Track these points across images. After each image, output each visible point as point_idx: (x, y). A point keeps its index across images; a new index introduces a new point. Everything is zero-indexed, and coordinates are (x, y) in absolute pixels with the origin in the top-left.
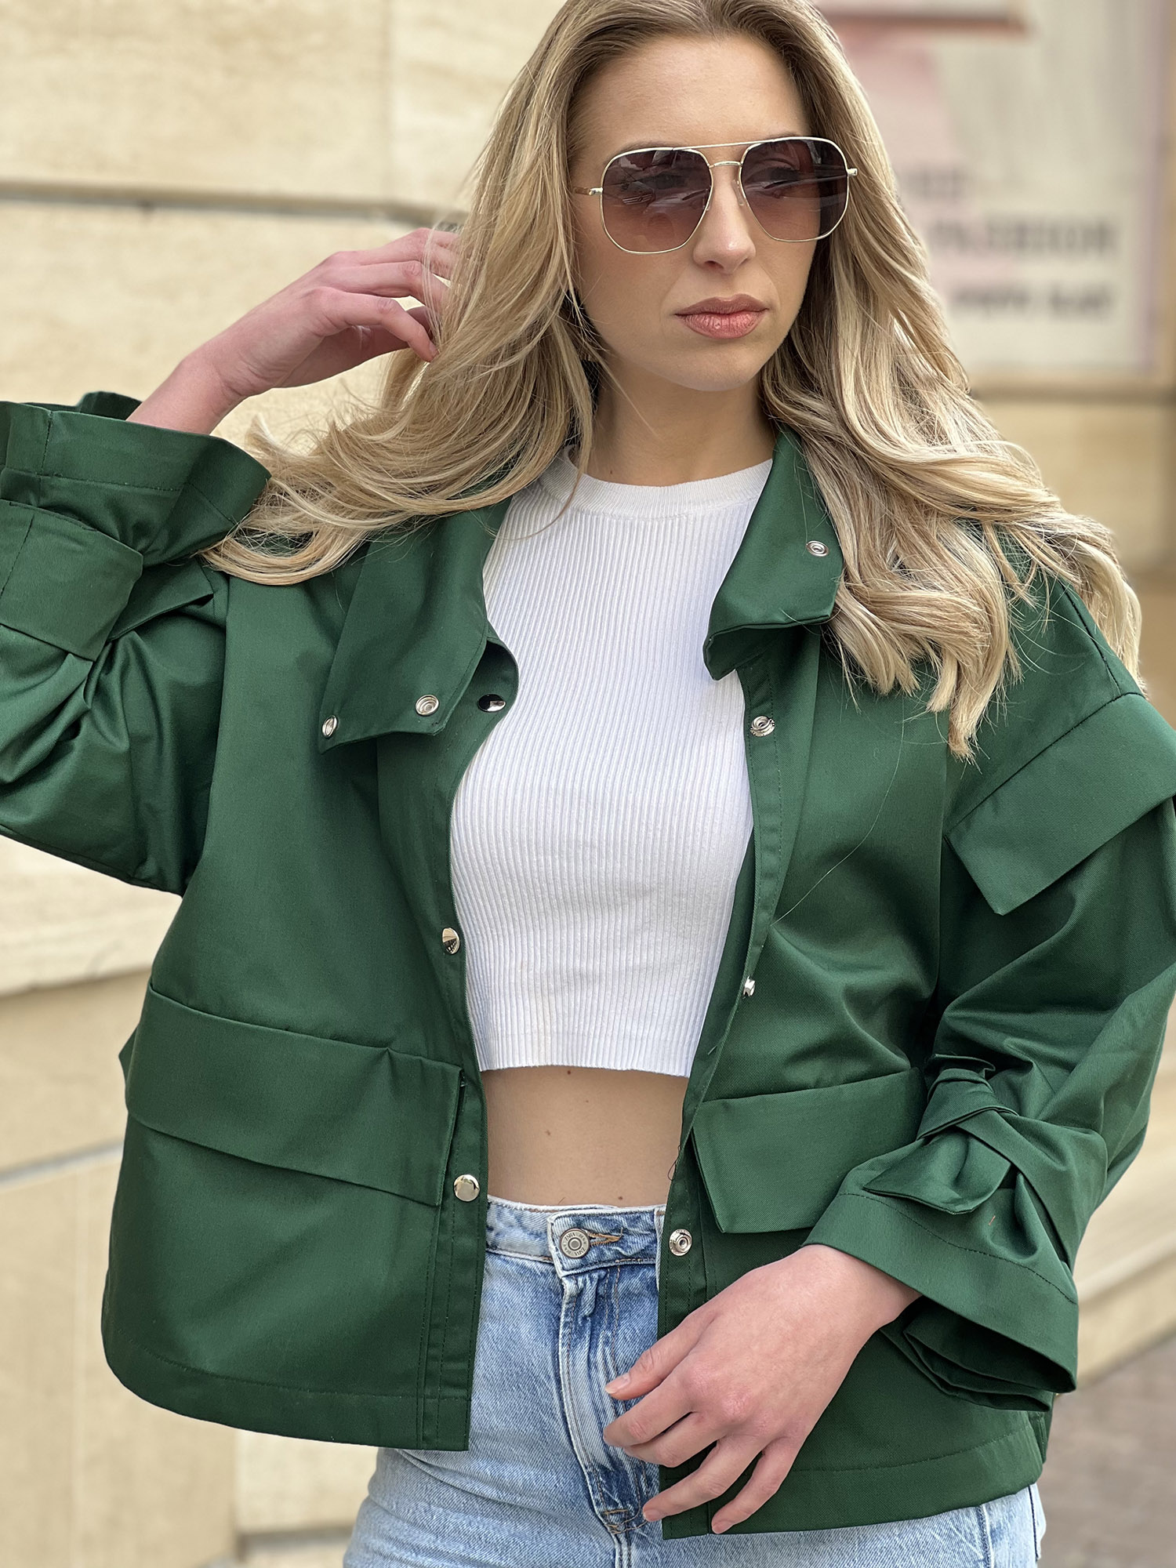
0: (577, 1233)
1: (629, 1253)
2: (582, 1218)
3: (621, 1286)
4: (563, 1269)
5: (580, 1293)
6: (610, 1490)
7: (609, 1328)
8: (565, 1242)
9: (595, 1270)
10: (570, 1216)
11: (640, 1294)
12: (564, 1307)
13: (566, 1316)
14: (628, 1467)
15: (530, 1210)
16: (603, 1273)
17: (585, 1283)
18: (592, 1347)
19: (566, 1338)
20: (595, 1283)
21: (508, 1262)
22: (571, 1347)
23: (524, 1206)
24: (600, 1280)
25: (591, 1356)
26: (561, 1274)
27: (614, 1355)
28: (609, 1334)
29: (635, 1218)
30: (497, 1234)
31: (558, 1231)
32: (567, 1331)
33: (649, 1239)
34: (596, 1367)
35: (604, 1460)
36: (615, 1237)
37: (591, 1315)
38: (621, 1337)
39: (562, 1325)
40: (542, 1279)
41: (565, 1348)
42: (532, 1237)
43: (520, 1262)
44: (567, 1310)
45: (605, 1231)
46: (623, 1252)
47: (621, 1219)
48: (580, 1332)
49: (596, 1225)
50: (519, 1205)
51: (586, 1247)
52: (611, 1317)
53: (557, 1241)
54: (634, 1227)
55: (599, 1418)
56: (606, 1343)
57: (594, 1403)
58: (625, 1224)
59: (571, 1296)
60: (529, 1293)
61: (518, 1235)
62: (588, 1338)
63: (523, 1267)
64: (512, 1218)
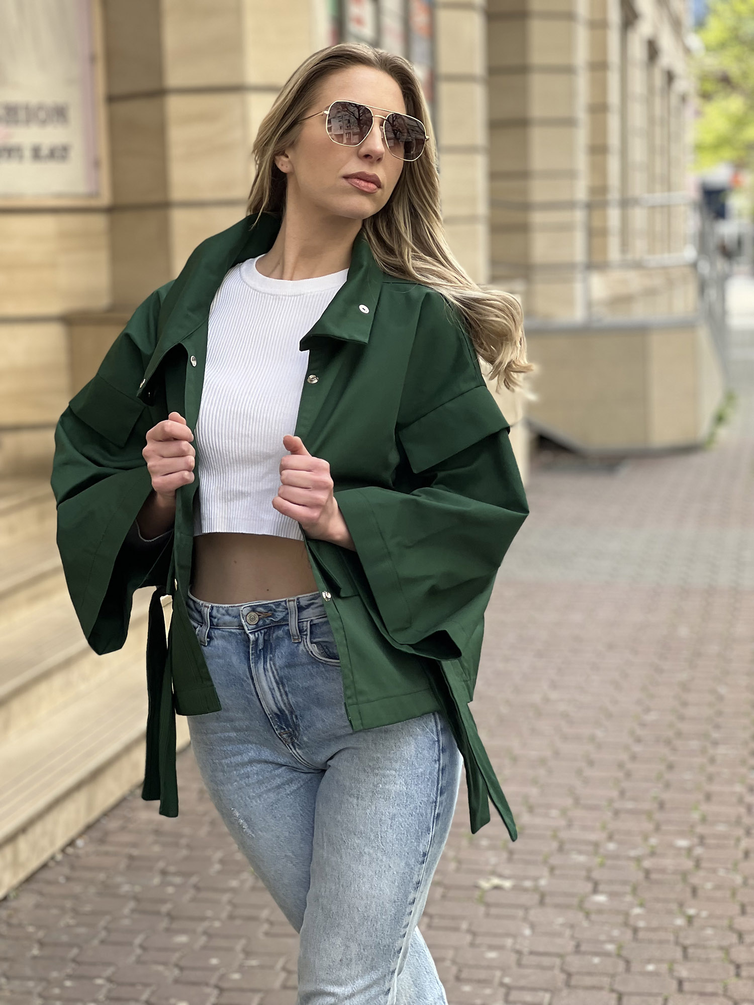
0: (253, 614)
1: (276, 620)
2: (254, 607)
3: (274, 635)
4: (248, 630)
5: (257, 640)
6: (281, 723)
7: (271, 653)
8: (248, 618)
9: (262, 629)
10: (249, 606)
11: (283, 637)
12: (251, 646)
13: (252, 650)
14: (287, 712)
15: (231, 607)
16: (266, 630)
17: (258, 634)
18: (265, 662)
19: (253, 660)
20: (263, 635)
21: (223, 631)
22: (256, 663)
23: (228, 605)
24: (265, 633)
25: (265, 666)
26: (248, 632)
27: (274, 664)
28: (271, 656)
29: (278, 604)
30: (218, 620)
31: (245, 613)
32: (253, 657)
33: (284, 613)
34: (268, 671)
35: (275, 710)
36: (270, 613)
37: (263, 649)
38: (277, 656)
39: (251, 655)
40: (240, 636)
41: (253, 664)
42: (234, 618)
43: (229, 630)
44: (252, 648)
45: (265, 611)
46: (274, 620)
47: (272, 605)
48: (259, 657)
49: (261, 609)
50: (226, 605)
51: (257, 619)
52: (271, 648)
53: (245, 618)
54: (278, 608)
55: (272, 692)
56: (271, 660)
57: (269, 686)
58: (274, 607)
59: (253, 641)
60: (234, 643)
61: (227, 618)
62: (262, 659)
63: (231, 632)
64: (224, 612)
